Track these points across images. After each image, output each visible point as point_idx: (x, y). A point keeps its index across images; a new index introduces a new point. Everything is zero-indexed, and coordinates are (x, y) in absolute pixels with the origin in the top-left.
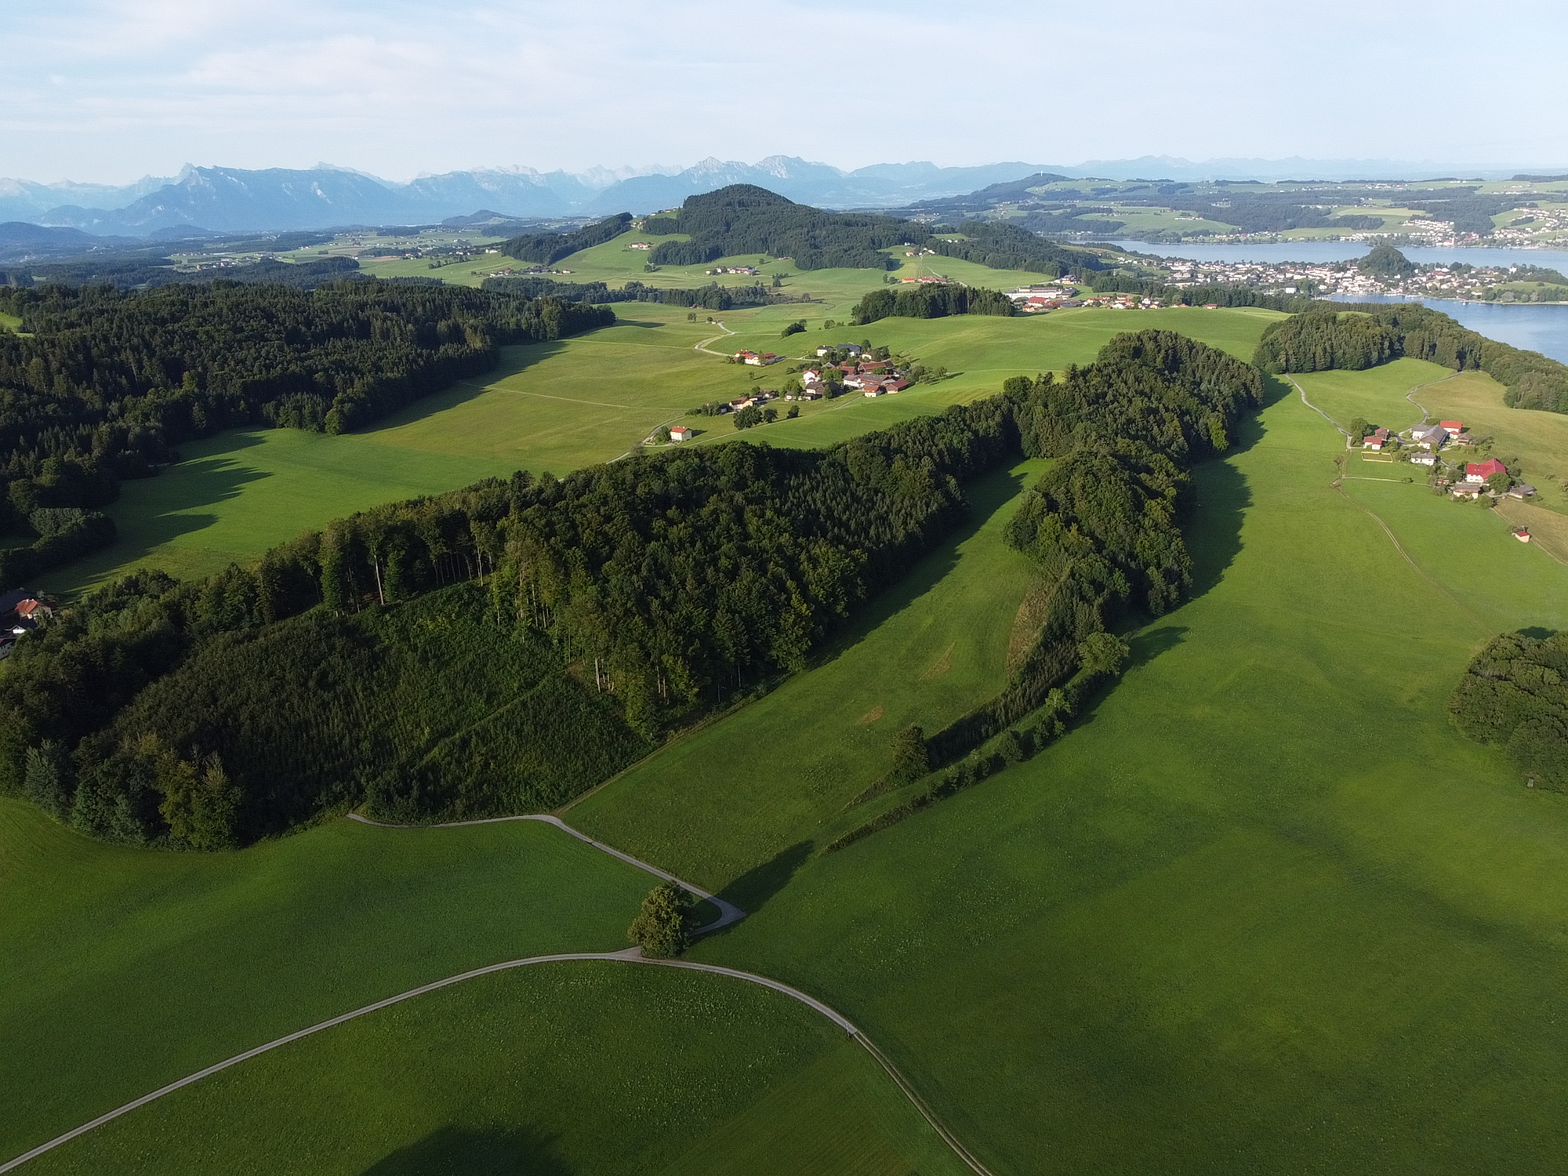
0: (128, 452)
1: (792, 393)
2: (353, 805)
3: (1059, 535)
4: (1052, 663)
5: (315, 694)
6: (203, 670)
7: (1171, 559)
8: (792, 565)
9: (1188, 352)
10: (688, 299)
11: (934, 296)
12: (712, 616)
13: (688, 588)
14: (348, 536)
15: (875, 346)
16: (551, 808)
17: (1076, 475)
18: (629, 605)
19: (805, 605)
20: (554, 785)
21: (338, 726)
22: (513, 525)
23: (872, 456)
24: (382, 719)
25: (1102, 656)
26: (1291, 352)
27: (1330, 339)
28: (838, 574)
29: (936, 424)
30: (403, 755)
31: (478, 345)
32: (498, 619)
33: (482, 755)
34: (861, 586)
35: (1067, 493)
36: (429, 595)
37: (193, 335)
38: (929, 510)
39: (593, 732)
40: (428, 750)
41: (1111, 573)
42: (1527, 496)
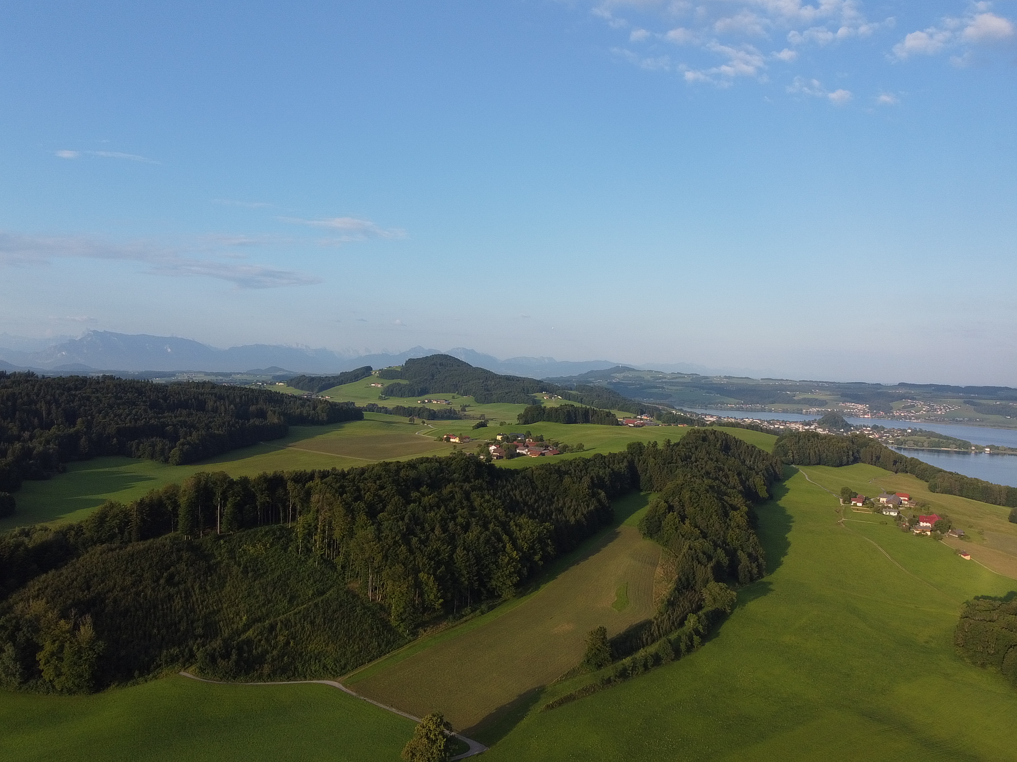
0: (31, 462)
1: (484, 454)
2: (184, 666)
3: (677, 527)
4: (684, 602)
5: (164, 588)
6: (83, 567)
7: (751, 547)
8: (504, 526)
9: (735, 443)
10: (409, 412)
11: (569, 411)
12: (453, 551)
13: (437, 533)
15: (534, 435)
16: (334, 676)
17: (685, 491)
18: (397, 538)
19: (515, 552)
20: (337, 660)
21: (178, 611)
22: (317, 486)
23: (550, 474)
24: (211, 608)
25: (718, 598)
27: (817, 447)
28: (536, 534)
29: (588, 462)
30: (226, 633)
31: (276, 421)
32: (300, 550)
33: (285, 636)
34: (550, 546)
35: (680, 502)
36: (252, 530)
37: (88, 398)
38: (589, 509)
39: (366, 627)
40: (244, 631)
41: (715, 550)
42: (960, 536)
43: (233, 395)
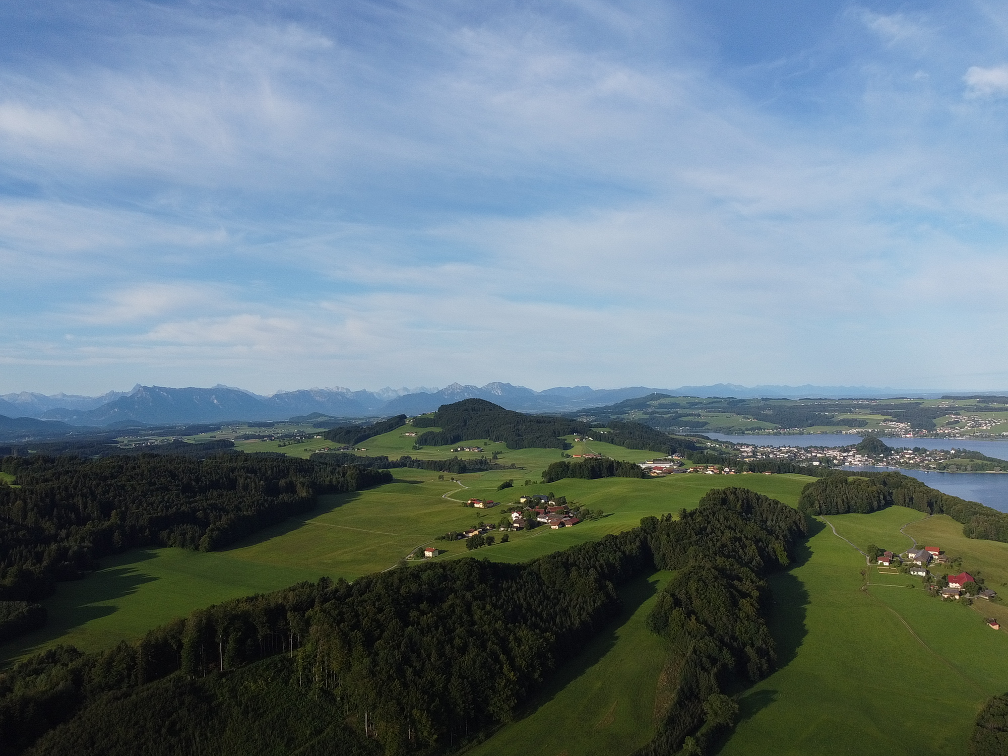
0: (66, 563)
1: (504, 526)
3: (684, 623)
4: (686, 717)
7: (760, 640)
8: (503, 643)
9: (756, 501)
10: (439, 466)
12: (448, 680)
13: (432, 659)
14: (204, 621)
15: (557, 496)
17: (692, 582)
18: (391, 672)
19: (513, 673)
22: (316, 614)
23: (557, 568)
25: (720, 712)
26: (822, 502)
27: (845, 494)
28: (535, 650)
29: (598, 547)
31: (304, 494)
32: (300, 682)
34: (550, 659)
35: (687, 594)
36: (254, 665)
38: (596, 605)
41: (721, 650)
42: (991, 598)
43: (264, 468)
